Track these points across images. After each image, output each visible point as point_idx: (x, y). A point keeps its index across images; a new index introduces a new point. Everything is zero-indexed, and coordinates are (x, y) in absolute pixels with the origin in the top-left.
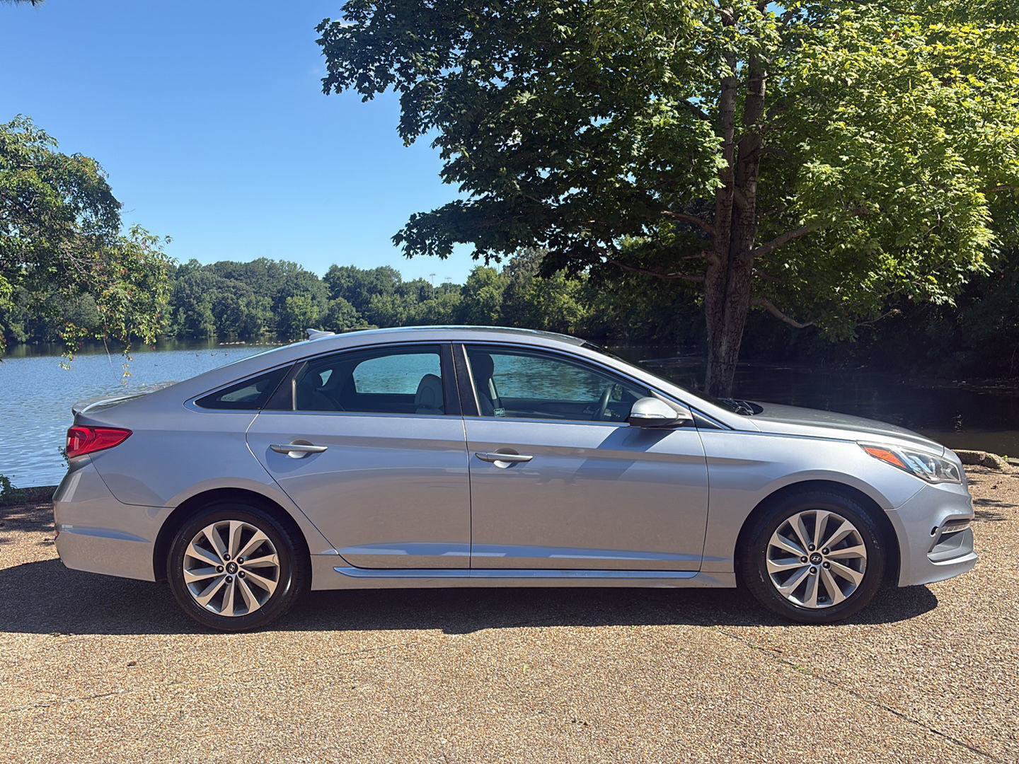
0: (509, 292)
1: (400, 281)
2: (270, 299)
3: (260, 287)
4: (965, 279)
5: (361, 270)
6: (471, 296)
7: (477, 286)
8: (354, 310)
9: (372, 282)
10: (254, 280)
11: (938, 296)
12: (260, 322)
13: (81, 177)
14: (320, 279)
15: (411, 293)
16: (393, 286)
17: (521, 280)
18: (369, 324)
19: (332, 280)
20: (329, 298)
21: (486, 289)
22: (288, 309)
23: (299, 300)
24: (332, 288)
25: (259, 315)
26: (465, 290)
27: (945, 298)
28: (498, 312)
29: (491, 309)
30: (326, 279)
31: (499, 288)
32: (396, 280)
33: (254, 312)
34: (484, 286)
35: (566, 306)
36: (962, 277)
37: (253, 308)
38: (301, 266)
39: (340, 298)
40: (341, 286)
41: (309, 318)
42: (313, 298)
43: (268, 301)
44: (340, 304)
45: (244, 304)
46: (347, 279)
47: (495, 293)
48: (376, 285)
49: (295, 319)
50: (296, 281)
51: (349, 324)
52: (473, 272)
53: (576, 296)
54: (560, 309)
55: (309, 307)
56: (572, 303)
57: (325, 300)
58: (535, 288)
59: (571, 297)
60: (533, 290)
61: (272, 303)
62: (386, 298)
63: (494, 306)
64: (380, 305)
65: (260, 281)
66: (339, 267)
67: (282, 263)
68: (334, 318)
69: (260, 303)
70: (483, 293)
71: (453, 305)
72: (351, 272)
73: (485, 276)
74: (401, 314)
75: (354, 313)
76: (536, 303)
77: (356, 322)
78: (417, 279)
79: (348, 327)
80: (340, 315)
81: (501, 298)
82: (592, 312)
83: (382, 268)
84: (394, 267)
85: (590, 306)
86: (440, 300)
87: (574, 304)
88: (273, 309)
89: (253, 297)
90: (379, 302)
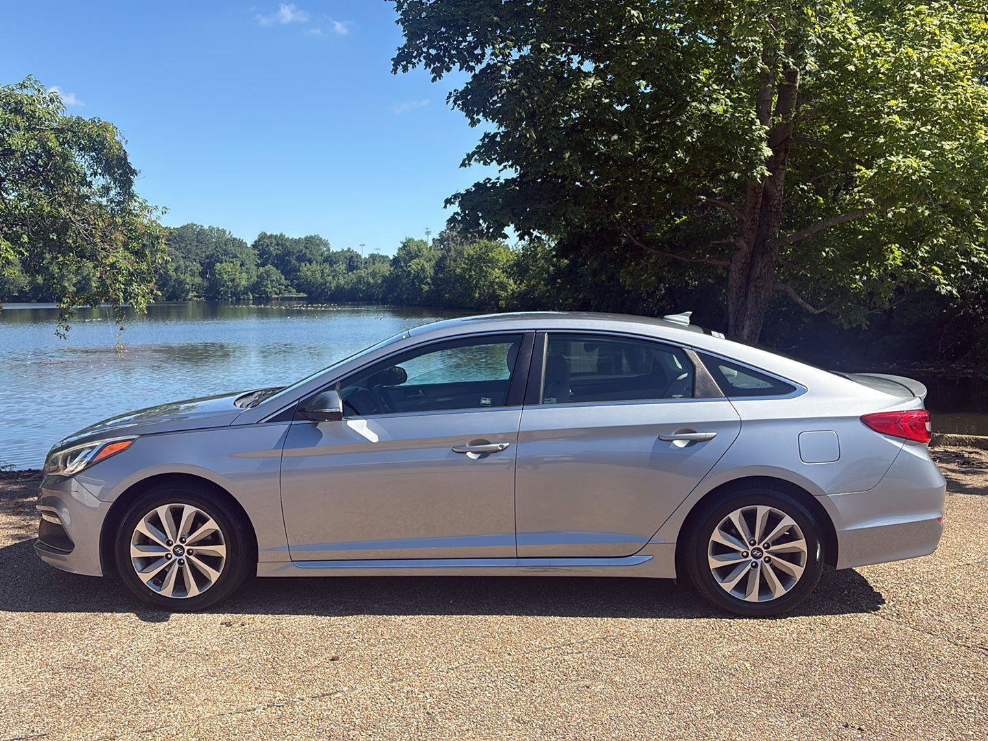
0: (440, 265)
1: (329, 250)
2: (199, 265)
3: (189, 252)
4: (968, 270)
5: (290, 238)
6: (401, 267)
7: (407, 258)
8: (283, 277)
9: (302, 251)
10: (183, 245)
11: (943, 286)
12: (188, 287)
13: (101, 143)
14: (249, 245)
15: (341, 263)
16: (322, 256)
17: (453, 253)
18: (297, 292)
19: (260, 247)
20: (258, 265)
21: (417, 260)
22: (217, 275)
23: (228, 267)
24: (261, 255)
25: (188, 280)
26: (395, 262)
27: (949, 288)
28: (429, 284)
29: (422, 281)
30: (255, 246)
31: (430, 260)
32: (325, 249)
33: (182, 277)
34: (415, 258)
35: (497, 280)
36: (966, 269)
37: (181, 273)
38: (230, 232)
39: (269, 265)
40: (269, 253)
41: (238, 285)
42: (242, 265)
43: (197, 267)
44: (269, 271)
45: (173, 269)
46: (276, 247)
47: (426, 265)
48: (305, 253)
49: (224, 286)
50: (226, 247)
51: (278, 291)
52: (404, 244)
53: (509, 270)
54: (492, 283)
55: (237, 273)
56: (503, 278)
57: (253, 267)
58: (467, 261)
59: (503, 272)
60: (464, 263)
61: (201, 269)
62: (315, 266)
63: (425, 278)
64: (309, 273)
65: (189, 247)
66: (268, 234)
67: (211, 229)
68: (263, 285)
69: (189, 269)
70: (414, 266)
71: (383, 276)
72: (280, 240)
73: (416, 248)
74: (330, 283)
75: (283, 281)
76: (467, 277)
77: (285, 290)
78: (346, 249)
79: (276, 294)
80: (269, 282)
81: (432, 272)
82: (523, 287)
83: (311, 237)
84: (324, 237)
85: (522, 281)
86: (370, 271)
87: (505, 279)
88: (202, 275)
89: (181, 262)
90: (308, 270)
